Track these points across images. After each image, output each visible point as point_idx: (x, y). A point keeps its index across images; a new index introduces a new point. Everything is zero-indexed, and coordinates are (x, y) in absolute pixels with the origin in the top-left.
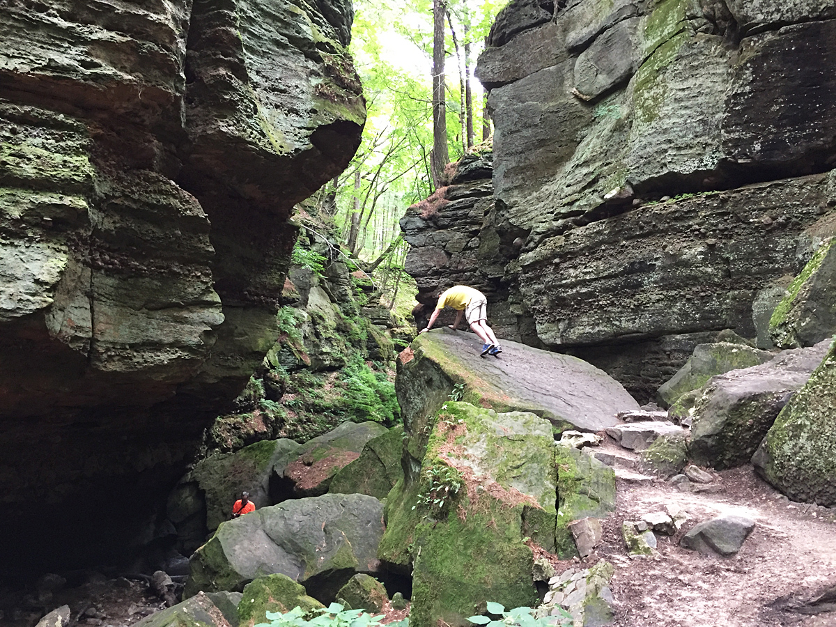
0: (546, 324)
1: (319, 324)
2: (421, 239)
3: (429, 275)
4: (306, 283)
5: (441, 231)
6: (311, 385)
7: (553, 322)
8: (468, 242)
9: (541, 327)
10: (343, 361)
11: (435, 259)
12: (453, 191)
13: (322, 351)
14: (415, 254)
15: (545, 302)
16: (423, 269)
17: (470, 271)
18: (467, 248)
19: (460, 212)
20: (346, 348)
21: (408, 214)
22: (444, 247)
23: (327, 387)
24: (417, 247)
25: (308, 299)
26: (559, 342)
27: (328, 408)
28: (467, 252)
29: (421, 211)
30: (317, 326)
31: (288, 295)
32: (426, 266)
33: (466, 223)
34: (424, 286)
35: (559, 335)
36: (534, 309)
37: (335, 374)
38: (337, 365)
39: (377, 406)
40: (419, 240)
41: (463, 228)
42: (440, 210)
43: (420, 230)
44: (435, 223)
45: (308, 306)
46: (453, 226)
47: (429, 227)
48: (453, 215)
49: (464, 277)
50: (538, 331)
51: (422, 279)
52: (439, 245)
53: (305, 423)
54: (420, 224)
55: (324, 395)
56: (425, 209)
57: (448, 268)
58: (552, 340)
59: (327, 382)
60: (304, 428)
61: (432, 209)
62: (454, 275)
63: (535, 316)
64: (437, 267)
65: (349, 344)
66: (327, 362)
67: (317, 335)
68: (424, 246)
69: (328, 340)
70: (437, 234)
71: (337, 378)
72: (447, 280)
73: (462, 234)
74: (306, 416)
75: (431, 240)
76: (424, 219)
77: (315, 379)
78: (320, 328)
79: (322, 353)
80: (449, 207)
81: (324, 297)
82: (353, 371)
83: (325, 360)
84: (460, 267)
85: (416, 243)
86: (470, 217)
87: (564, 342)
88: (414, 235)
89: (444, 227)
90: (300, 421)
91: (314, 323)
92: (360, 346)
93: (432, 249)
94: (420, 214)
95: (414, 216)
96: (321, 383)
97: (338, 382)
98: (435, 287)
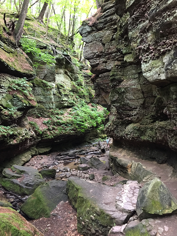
0: (151, 62)
1: (61, 89)
2: (90, 38)
3: (95, 58)
4: (53, 71)
5: (99, 32)
6: (58, 114)
7: (158, 57)
8: (113, 36)
9: (146, 65)
10: (74, 104)
11: (97, 48)
12: (104, 6)
13: (62, 100)
14: (88, 47)
15: (149, 39)
16: (91, 55)
17: (115, 53)
18: (113, 39)
19: (108, 18)
20: (76, 98)
21: (83, 25)
22: (101, 41)
23: (66, 114)
24: (88, 43)
25: (55, 78)
26: (163, 77)
27: (63, 123)
28: (113, 42)
29: (89, 22)
30: (60, 90)
31: (28, 72)
32: (93, 53)
33: (112, 25)
34: (93, 64)
35: (163, 70)
36: (140, 49)
37: (70, 109)
38: (71, 106)
39: (88, 121)
40: (88, 39)
41: (110, 28)
42: (98, 19)
43: (89, 33)
44: (96, 28)
45: (56, 81)
46: (105, 27)
47: (93, 30)
48: (105, 21)
49: (112, 56)
50: (143, 69)
51: (91, 60)
52: (99, 40)
53: (52, 130)
54: (89, 29)
55: (63, 118)
56: (91, 21)
57: (104, 53)
58: (156, 77)
59: (66, 112)
60: (51, 133)
61: (94, 20)
62: (107, 56)
63: (141, 57)
64: (98, 53)
65: (78, 97)
66: (66, 104)
67: (60, 93)
68: (91, 42)
69: (66, 95)
70: (97, 34)
71: (71, 111)
72: (104, 59)
73: (110, 31)
74: (52, 127)
75: (95, 38)
76: (90, 26)
77: (60, 112)
78: (61, 90)
79: (63, 101)
80: (102, 16)
81: (67, 78)
82: (78, 107)
83: (65, 104)
84: (110, 51)
85: (87, 41)
86: (114, 20)
87: (169, 75)
88: (86, 36)
89: (101, 29)
90: (49, 130)
91: (58, 88)
92: (84, 98)
93: (95, 43)
94: (88, 24)
95: (85, 25)
96: (62, 113)
97: (70, 112)
98: (98, 64)
